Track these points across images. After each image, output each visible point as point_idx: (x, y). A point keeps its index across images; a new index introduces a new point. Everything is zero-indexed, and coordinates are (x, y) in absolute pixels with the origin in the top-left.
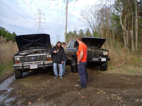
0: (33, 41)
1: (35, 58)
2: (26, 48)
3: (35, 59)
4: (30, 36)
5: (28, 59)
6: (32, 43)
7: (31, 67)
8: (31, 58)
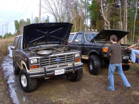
0: (47, 33)
1: (61, 59)
2: (34, 44)
3: (62, 61)
4: (47, 25)
5: (51, 60)
6: (44, 36)
7: (56, 73)
8: (55, 59)
